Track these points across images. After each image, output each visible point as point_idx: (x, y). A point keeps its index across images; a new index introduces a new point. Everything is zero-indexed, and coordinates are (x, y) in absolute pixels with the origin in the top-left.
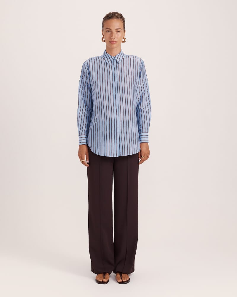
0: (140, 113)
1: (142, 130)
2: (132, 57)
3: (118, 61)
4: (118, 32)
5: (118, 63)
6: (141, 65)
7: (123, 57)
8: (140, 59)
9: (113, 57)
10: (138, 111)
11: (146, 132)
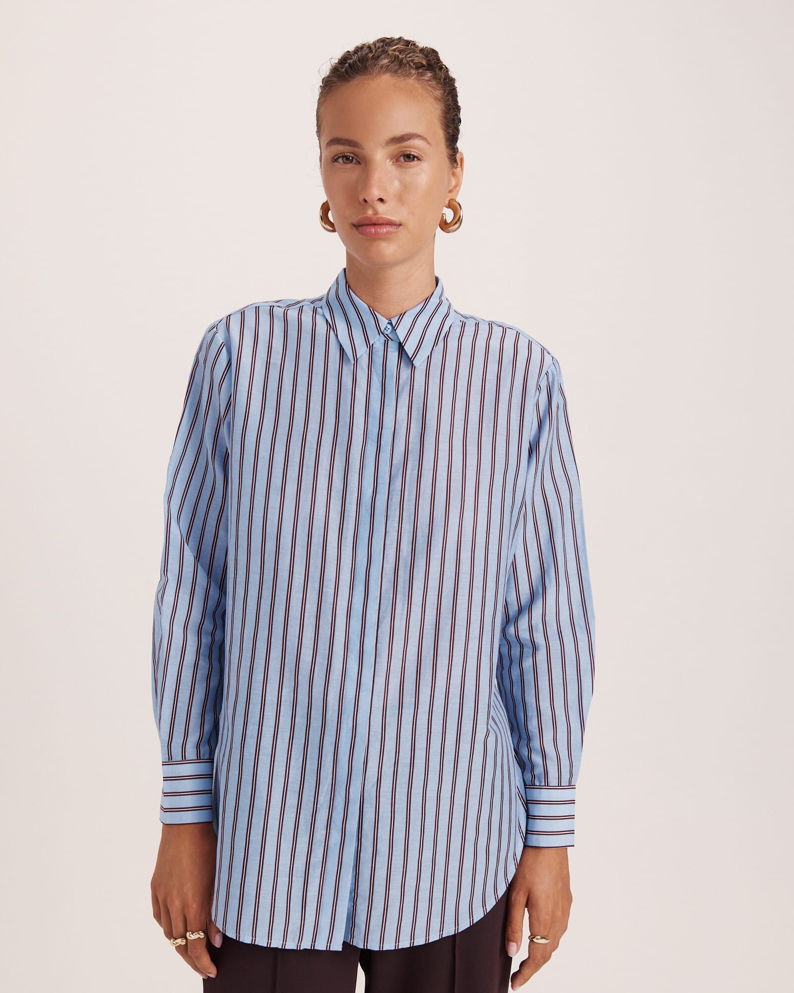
0: (528, 663)
1: (539, 770)
2: (497, 332)
3: (409, 349)
4: (409, 157)
5: (410, 362)
6: (544, 384)
7: (446, 329)
8: (543, 350)
9: (383, 323)
10: (516, 651)
11: (565, 782)
